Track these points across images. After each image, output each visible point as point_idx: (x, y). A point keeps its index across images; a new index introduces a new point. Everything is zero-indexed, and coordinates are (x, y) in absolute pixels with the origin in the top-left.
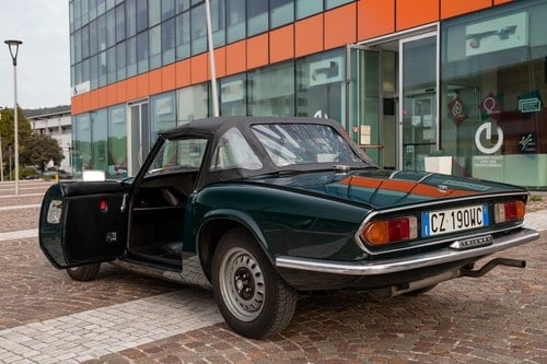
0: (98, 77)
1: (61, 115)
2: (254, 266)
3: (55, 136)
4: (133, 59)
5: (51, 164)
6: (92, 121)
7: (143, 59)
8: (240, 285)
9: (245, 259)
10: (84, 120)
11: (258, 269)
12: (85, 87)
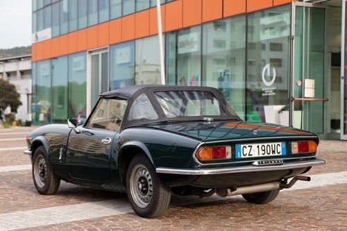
0: (60, 25)
1: (20, 59)
2: (148, 175)
3: (12, 81)
4: (94, 8)
5: (8, 110)
6: (52, 67)
7: (104, 8)
8: (140, 186)
9: (144, 171)
10: (44, 68)
11: (150, 177)
12: (46, 34)
